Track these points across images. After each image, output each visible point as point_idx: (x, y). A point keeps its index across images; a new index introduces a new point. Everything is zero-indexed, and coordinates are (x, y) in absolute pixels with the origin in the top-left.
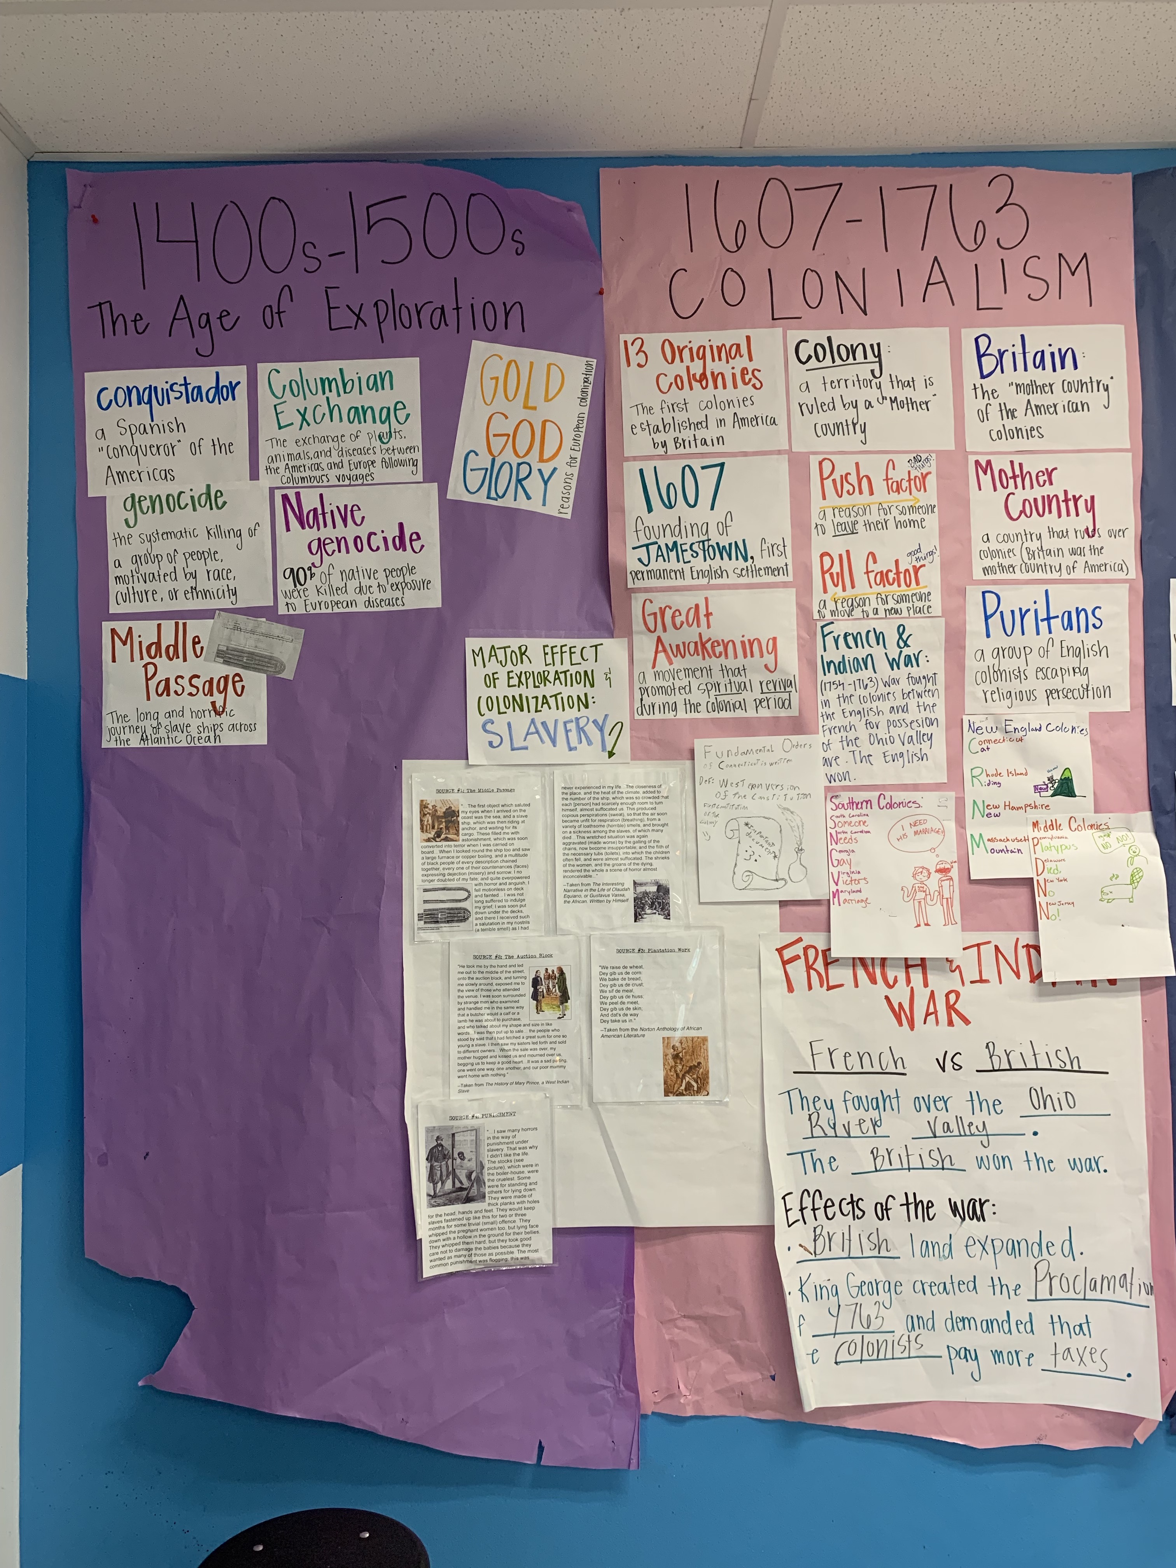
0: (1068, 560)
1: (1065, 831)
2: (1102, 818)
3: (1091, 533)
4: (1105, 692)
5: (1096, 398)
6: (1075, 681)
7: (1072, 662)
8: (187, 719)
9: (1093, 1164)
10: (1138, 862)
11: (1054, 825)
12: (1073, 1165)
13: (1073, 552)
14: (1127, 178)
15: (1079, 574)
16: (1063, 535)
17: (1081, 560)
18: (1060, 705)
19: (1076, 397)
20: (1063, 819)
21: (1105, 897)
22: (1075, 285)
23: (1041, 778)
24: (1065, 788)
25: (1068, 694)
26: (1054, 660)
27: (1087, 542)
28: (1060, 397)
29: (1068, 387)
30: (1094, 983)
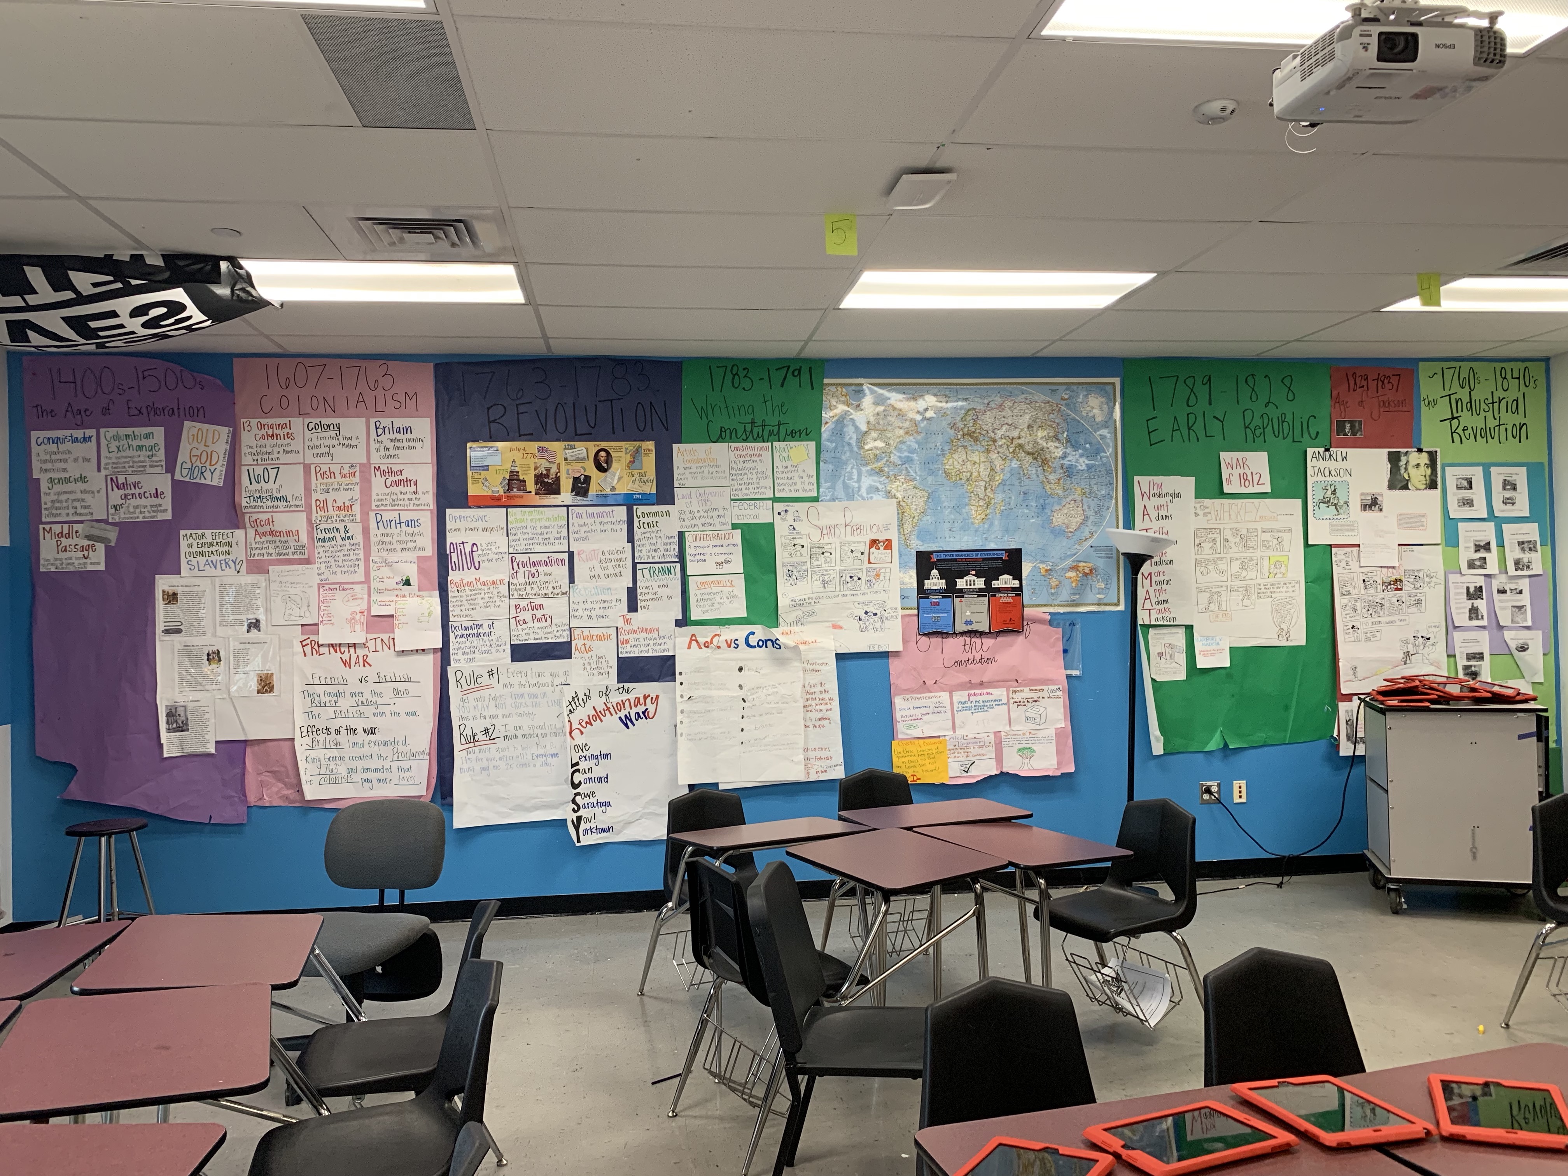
0: (407, 502)
1: (408, 598)
2: (421, 593)
3: (416, 493)
4: (423, 549)
5: (418, 445)
6: (412, 545)
7: (409, 538)
8: (74, 561)
9: (414, 714)
10: (432, 609)
11: (404, 596)
12: (407, 714)
13: (409, 500)
14: (431, 366)
15: (411, 507)
16: (405, 493)
17: (412, 503)
18: (405, 553)
19: (411, 444)
20: (407, 594)
21: (419, 621)
22: (411, 404)
23: (399, 580)
24: (407, 583)
25: (409, 550)
26: (403, 538)
27: (414, 496)
28: (406, 444)
29: (409, 440)
30: (417, 651)
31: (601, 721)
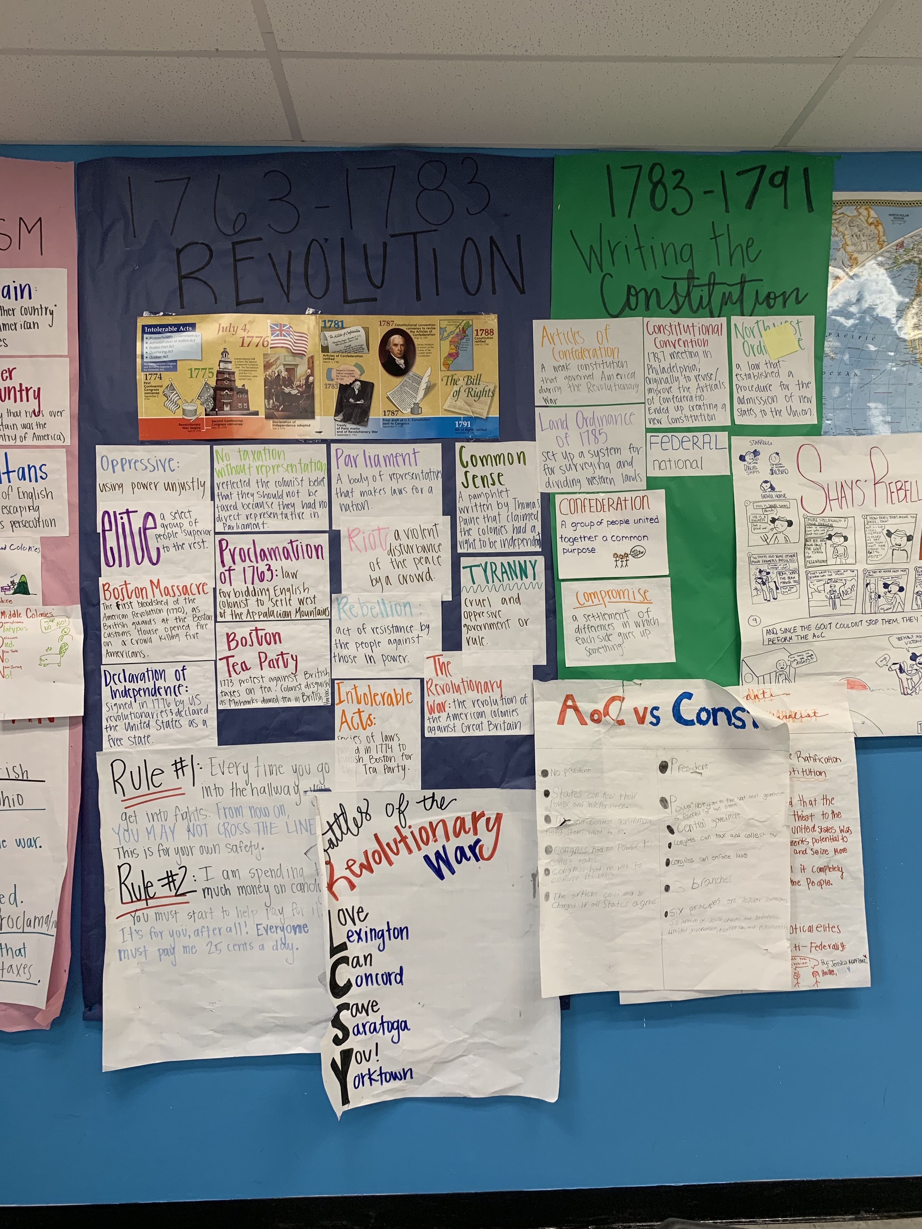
0: (21, 432)
1: (23, 618)
2: (49, 609)
3: (37, 414)
4: (52, 522)
5: (43, 320)
6: (29, 516)
7: (28, 502)
9: (32, 843)
10: (66, 639)
11: (16, 614)
12: (19, 843)
13: (24, 426)
14: (70, 167)
15: (29, 442)
16: (17, 414)
17: (30, 432)
18: (21, 532)
19: (30, 319)
20: (22, 610)
21: (42, 663)
22: (31, 240)
23: (6, 582)
24: (22, 588)
25: (25, 524)
26: (14, 501)
27: (34, 420)
28: (19, 319)
29: (26, 311)
30: (40, 720)
31: (390, 863)
